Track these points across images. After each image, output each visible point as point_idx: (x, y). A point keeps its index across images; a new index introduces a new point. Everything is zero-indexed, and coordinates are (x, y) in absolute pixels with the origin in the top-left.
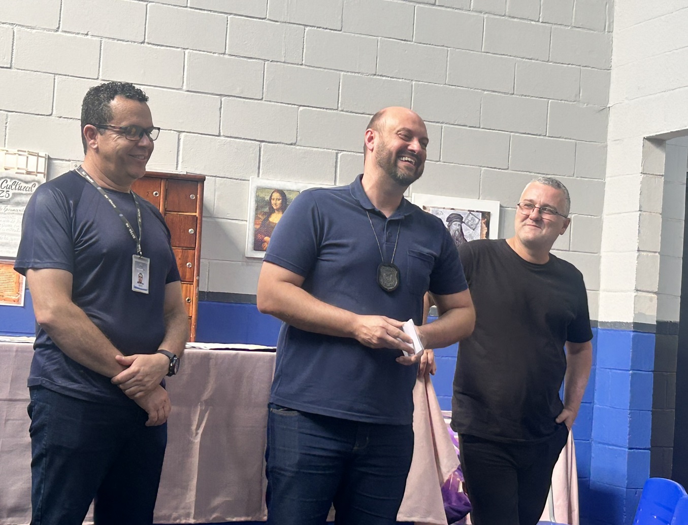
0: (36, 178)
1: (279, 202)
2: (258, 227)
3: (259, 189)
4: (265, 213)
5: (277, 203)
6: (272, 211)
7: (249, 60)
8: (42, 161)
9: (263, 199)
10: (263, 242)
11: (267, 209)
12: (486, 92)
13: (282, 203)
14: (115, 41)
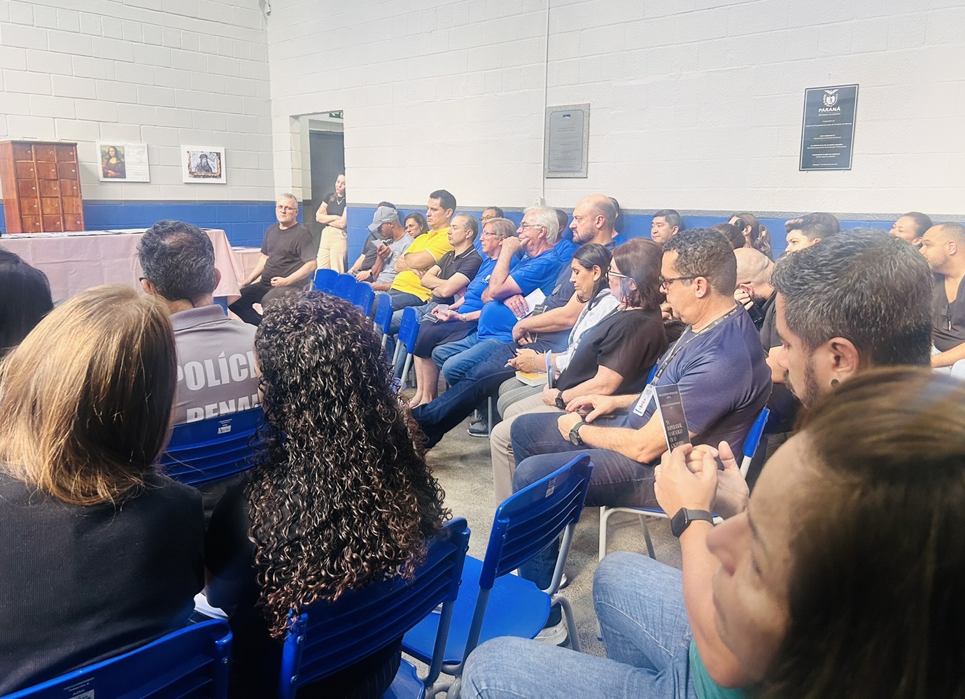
1: (114, 153)
2: (104, 166)
4: (107, 159)
6: (110, 157)
7: (87, 79)
9: (105, 152)
10: (108, 173)
11: (108, 157)
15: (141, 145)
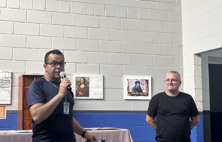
0: (8, 79)
1: (83, 81)
2: (77, 89)
3: (77, 78)
4: (79, 85)
5: (82, 81)
6: (81, 84)
7: (71, 39)
8: (10, 74)
9: (78, 80)
10: (79, 94)
12: (144, 43)
13: (84, 82)
14: (31, 36)
15: (100, 76)
